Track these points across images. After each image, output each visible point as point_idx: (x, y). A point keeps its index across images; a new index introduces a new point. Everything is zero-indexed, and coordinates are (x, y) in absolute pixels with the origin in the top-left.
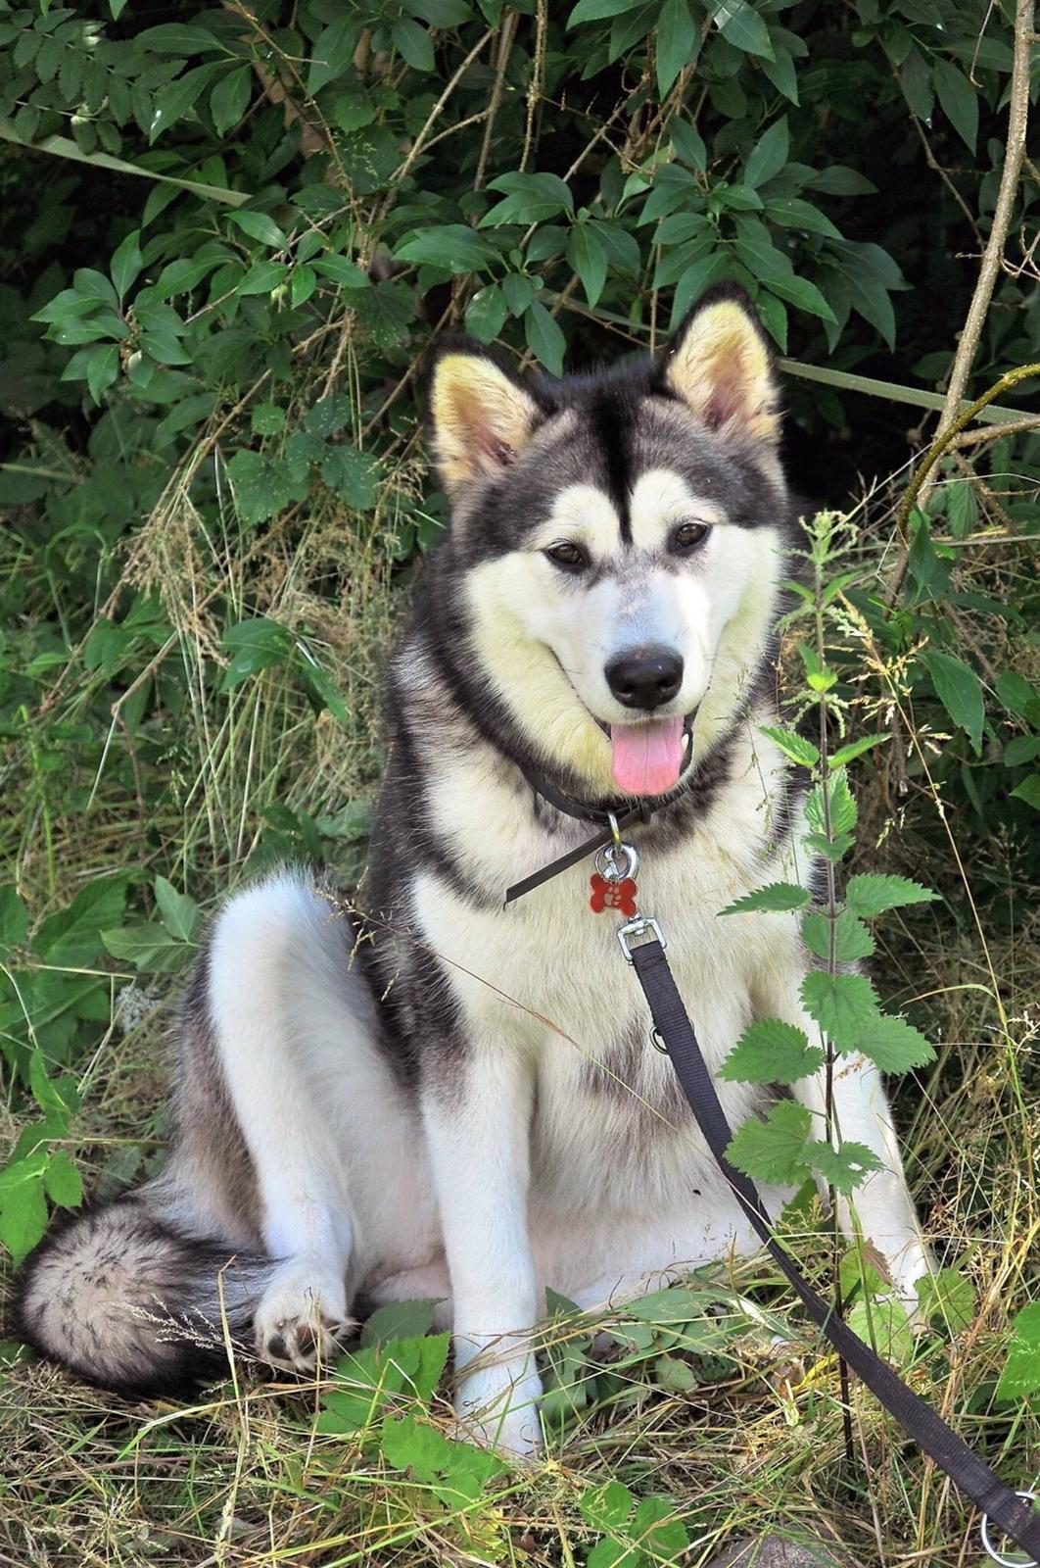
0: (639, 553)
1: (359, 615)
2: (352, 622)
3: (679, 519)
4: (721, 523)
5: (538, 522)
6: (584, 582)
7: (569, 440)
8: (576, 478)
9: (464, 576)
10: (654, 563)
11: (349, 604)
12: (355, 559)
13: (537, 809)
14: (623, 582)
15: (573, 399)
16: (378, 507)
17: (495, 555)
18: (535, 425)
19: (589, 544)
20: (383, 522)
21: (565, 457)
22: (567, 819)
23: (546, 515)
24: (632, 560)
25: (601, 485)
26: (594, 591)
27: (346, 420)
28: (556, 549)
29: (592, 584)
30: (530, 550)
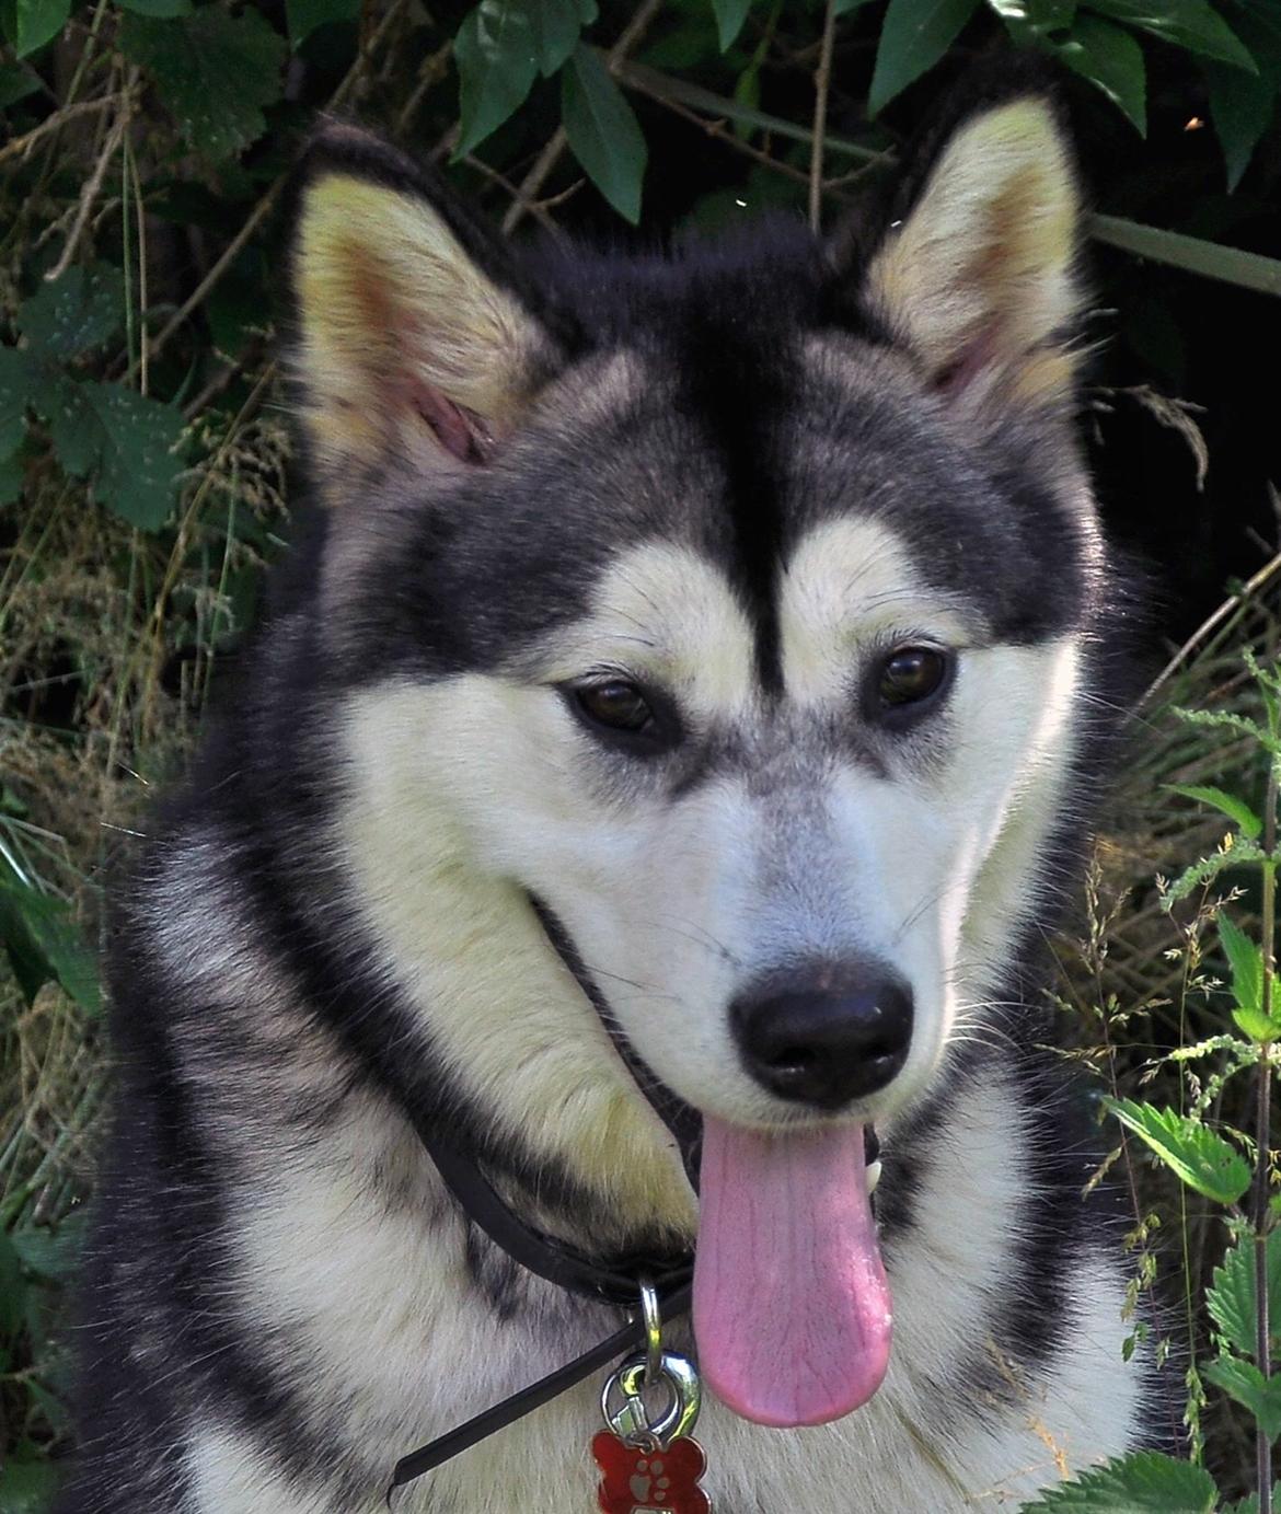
0: (797, 721)
1: (120, 774)
2: (109, 788)
3: (886, 637)
4: (978, 644)
5: (554, 621)
6: (661, 781)
7: (626, 427)
8: (649, 525)
9: (343, 699)
10: (834, 745)
11: (104, 745)
12: (122, 642)
13: (473, 1257)
14: (762, 789)
15: (636, 322)
16: (183, 525)
17: (428, 668)
18: (538, 378)
19: (680, 691)
20: (192, 561)
21: (618, 469)
22: (537, 1287)
23: (573, 604)
24: (782, 734)
25: (710, 547)
26: (689, 806)
27: (112, 326)
28: (593, 691)
29: (686, 785)
30: (527, 677)
